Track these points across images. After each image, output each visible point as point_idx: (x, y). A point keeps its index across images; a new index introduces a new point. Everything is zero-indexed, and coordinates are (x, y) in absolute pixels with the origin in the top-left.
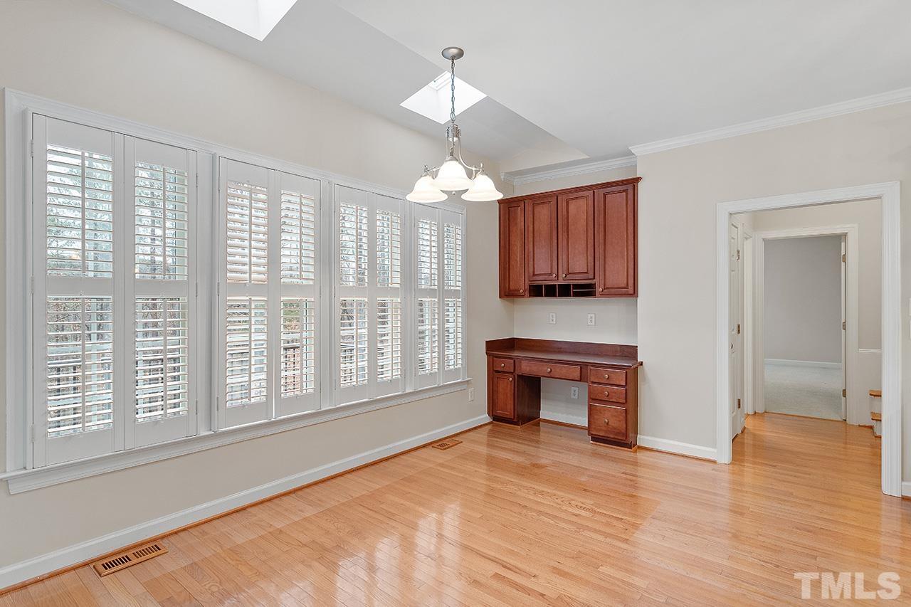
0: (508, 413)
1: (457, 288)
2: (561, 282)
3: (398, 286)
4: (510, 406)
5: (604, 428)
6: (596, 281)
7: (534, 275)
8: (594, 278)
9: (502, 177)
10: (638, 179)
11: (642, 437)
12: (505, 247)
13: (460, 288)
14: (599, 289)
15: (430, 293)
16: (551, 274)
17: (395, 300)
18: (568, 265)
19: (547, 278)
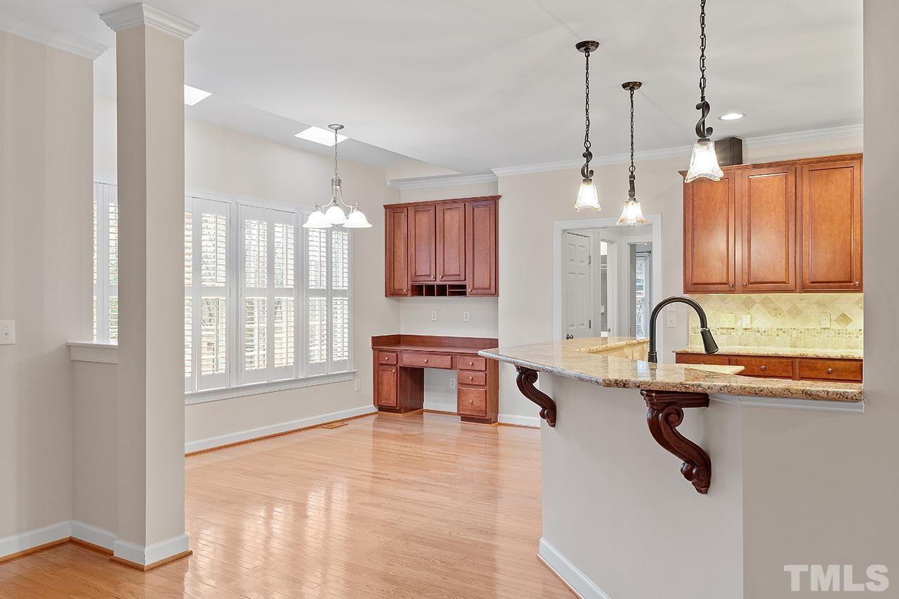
0: (392, 402)
1: (344, 288)
2: (438, 283)
3: (292, 287)
4: (393, 396)
5: (469, 408)
6: (466, 283)
7: (416, 276)
8: (465, 280)
9: (388, 183)
10: (498, 197)
11: (502, 415)
12: (390, 249)
13: (347, 288)
14: (468, 290)
15: (319, 293)
16: (429, 276)
17: (289, 298)
18: (444, 268)
19: (427, 279)
